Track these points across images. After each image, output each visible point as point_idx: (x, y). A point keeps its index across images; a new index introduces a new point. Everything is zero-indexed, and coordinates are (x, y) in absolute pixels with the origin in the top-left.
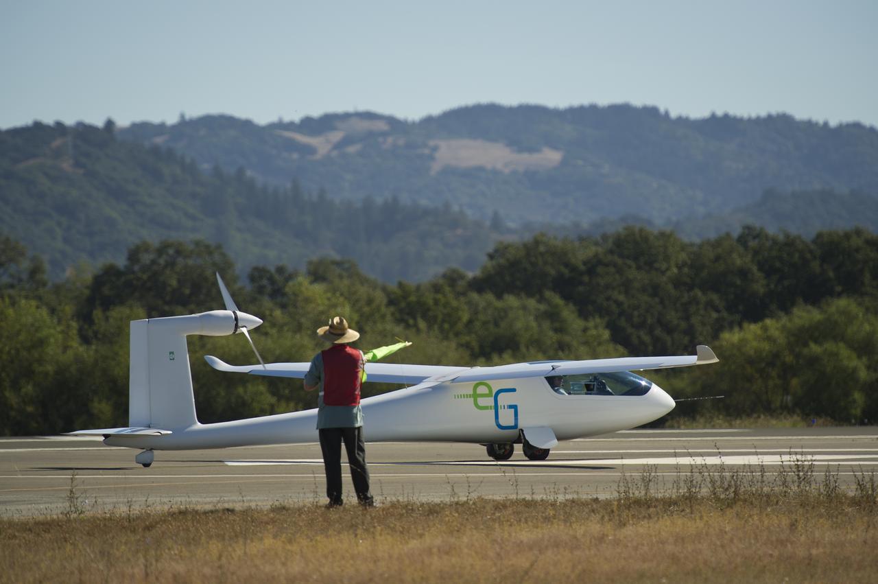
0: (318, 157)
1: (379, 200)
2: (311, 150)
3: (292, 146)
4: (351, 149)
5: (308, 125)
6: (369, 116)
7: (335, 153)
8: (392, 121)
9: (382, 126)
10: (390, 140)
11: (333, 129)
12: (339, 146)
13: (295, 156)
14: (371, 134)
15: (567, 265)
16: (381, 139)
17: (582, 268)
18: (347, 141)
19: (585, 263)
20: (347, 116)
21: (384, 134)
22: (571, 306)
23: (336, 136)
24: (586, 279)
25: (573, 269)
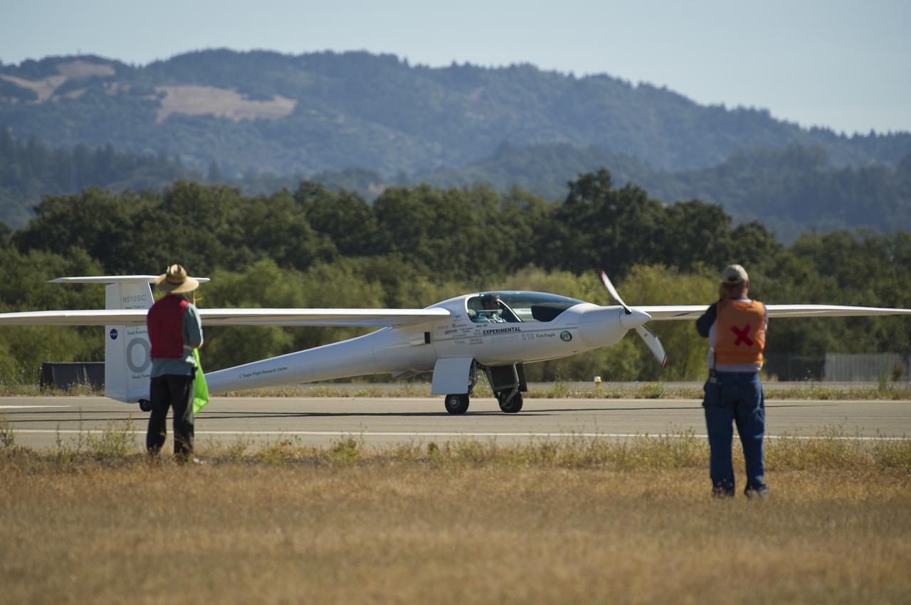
0: (39, 102)
1: (93, 149)
2: (31, 95)
3: (11, 90)
4: (75, 94)
5: (32, 69)
6: (94, 60)
7: (56, 98)
8: (117, 65)
9: (110, 71)
10: (115, 85)
11: (55, 73)
12: (60, 91)
13: (14, 100)
14: (94, 80)
16: (105, 85)
17: (131, 223)
18: (71, 85)
19: (133, 218)
20: (70, 59)
21: (109, 79)
22: (97, 262)
23: (57, 81)
24: (130, 233)
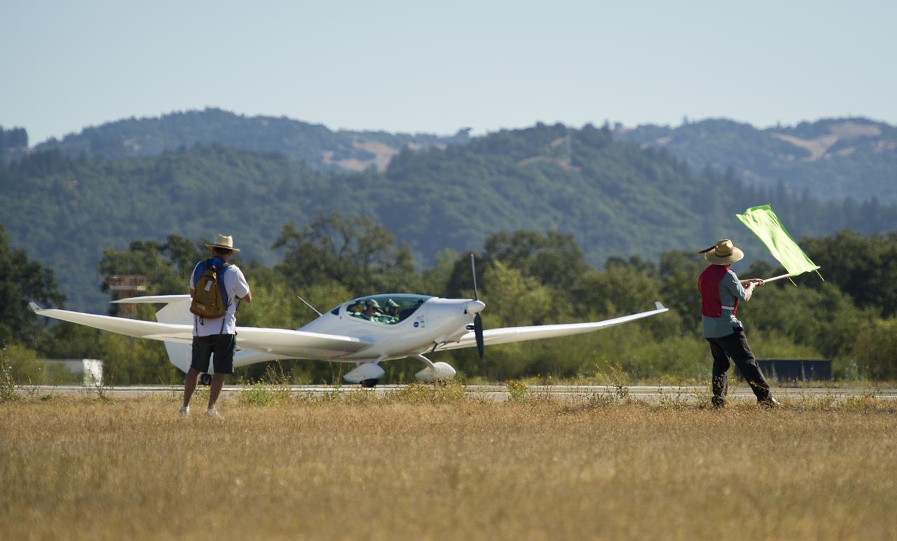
0: (813, 159)
1: (860, 201)
2: (804, 152)
3: (788, 149)
4: (845, 152)
5: (805, 130)
6: (863, 121)
7: (828, 156)
8: (884, 127)
9: (875, 131)
10: (881, 144)
11: (828, 133)
12: (832, 149)
13: (791, 158)
14: (863, 139)
15: (864, 258)
16: (873, 143)
17: (879, 261)
18: (840, 144)
19: (882, 257)
20: (841, 121)
21: (876, 139)
22: (848, 297)
23: (830, 140)
24: (879, 272)
25: (871, 263)
